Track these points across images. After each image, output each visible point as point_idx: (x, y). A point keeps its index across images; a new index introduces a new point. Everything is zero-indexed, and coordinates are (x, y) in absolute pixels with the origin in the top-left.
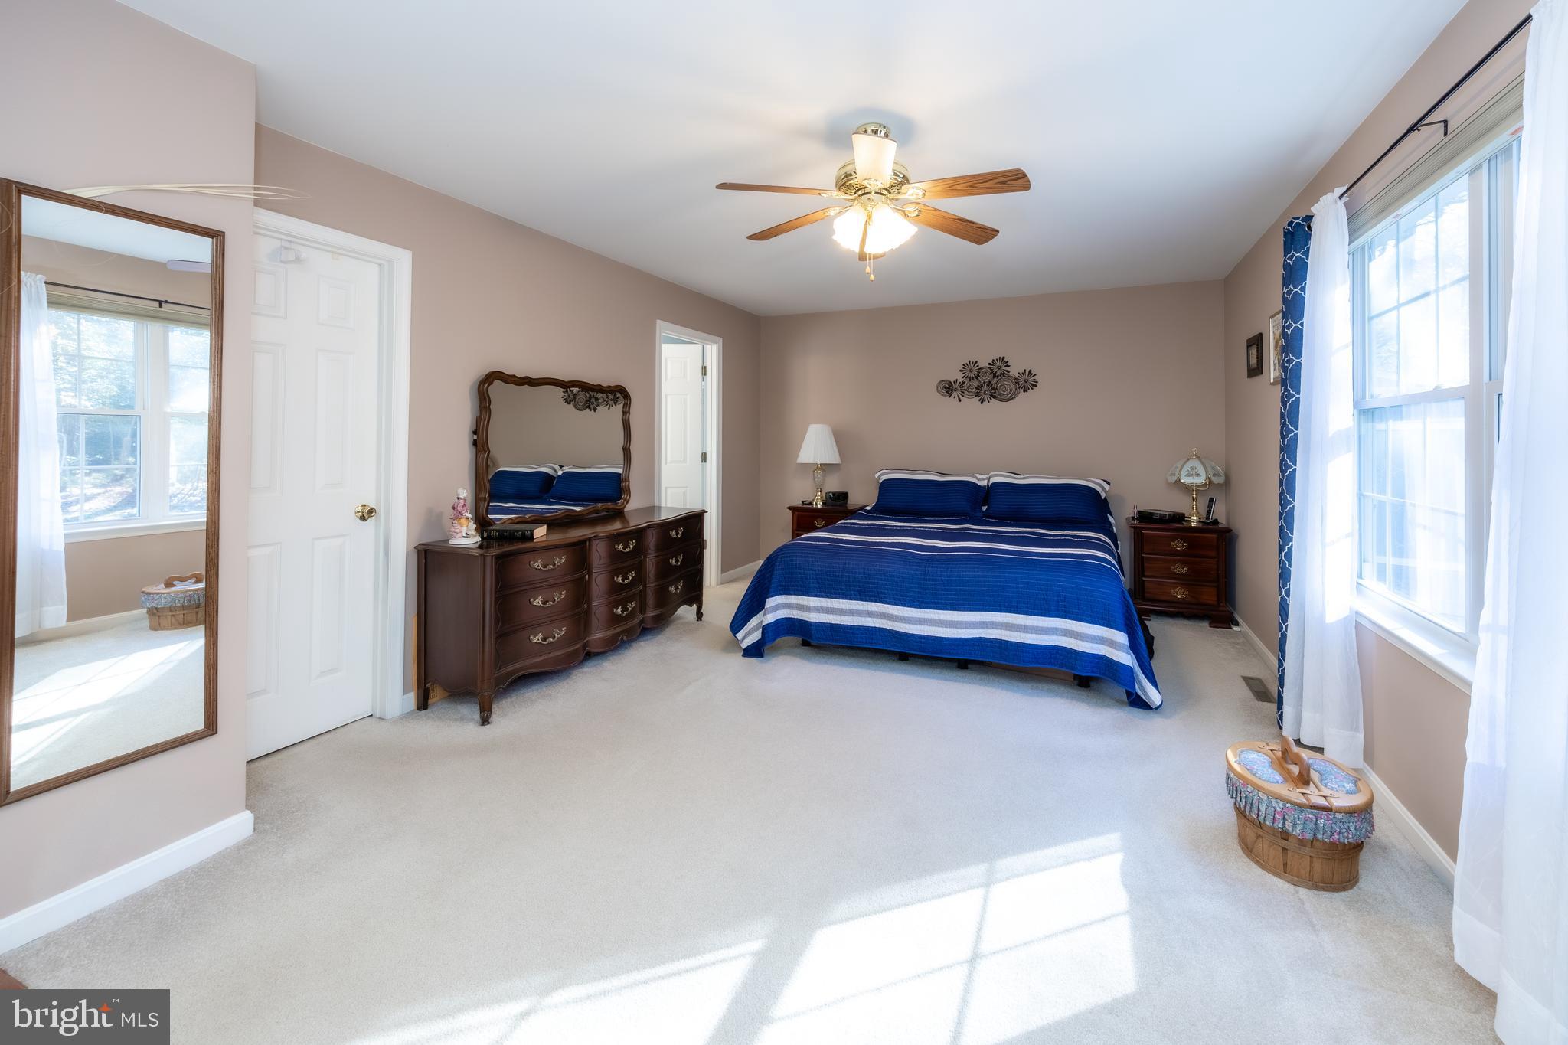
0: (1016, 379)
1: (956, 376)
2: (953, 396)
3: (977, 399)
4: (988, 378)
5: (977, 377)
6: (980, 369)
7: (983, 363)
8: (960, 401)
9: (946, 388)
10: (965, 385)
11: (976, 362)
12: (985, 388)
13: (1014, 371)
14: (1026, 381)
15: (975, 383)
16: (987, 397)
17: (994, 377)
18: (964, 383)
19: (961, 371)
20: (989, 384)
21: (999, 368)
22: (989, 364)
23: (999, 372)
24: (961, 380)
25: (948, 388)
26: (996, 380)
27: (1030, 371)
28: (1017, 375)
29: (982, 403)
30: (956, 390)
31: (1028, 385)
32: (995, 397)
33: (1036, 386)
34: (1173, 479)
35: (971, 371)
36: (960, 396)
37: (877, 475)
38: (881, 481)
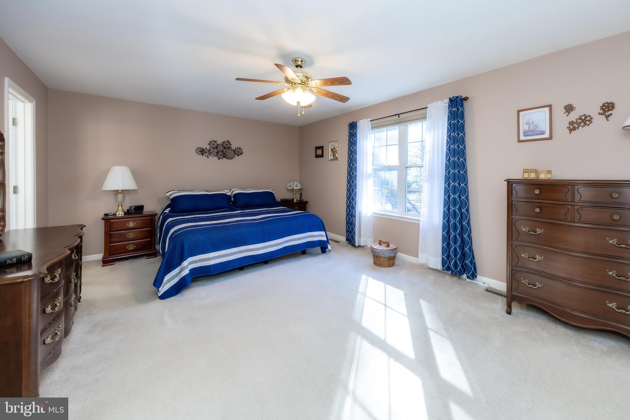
0: (234, 150)
1: (206, 146)
2: (204, 155)
3: (216, 157)
4: (222, 149)
5: (217, 148)
6: (218, 144)
7: (220, 142)
8: (208, 157)
9: (201, 151)
10: (211, 151)
11: (216, 141)
12: (220, 153)
13: (233, 147)
14: (238, 152)
15: (216, 151)
16: (221, 157)
17: (225, 149)
18: (210, 150)
19: (208, 144)
20: (222, 151)
21: (227, 145)
22: (222, 143)
23: (227, 147)
24: (208, 148)
25: (202, 152)
26: (225, 150)
27: (240, 148)
28: (234, 149)
29: (219, 159)
30: (206, 153)
31: (239, 153)
32: (225, 157)
33: (242, 154)
34: (291, 188)
35: (214, 145)
36: (208, 156)
37: (168, 194)
38: (171, 197)
